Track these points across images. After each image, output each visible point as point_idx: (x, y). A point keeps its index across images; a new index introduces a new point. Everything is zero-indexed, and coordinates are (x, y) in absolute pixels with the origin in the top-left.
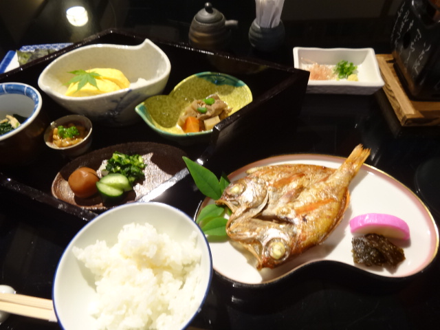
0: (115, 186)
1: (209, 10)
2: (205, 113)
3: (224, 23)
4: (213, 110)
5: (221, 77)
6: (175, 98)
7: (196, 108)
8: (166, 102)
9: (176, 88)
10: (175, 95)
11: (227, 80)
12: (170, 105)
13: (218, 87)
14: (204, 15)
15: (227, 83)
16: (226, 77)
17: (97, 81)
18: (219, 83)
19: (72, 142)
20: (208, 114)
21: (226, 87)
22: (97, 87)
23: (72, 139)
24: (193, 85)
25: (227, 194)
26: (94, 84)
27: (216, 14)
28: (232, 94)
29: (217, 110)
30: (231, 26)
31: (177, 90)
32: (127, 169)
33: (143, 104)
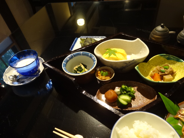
0: (125, 100)
1: (162, 27)
2: (164, 72)
3: (168, 32)
4: (169, 72)
5: (171, 57)
6: (150, 64)
7: (159, 70)
8: (145, 65)
9: (150, 60)
10: (150, 63)
11: (173, 58)
12: (147, 67)
13: (168, 61)
14: (159, 28)
15: (173, 60)
16: (173, 57)
17: (116, 54)
18: (168, 59)
19: (106, 78)
20: (166, 73)
21: (172, 61)
22: (116, 56)
23: (106, 77)
24: (157, 59)
25: (180, 114)
26: (115, 55)
27: (166, 28)
28: (175, 65)
29: (170, 72)
30: (171, 34)
31: (151, 60)
32: (129, 93)
33: (138, 66)
